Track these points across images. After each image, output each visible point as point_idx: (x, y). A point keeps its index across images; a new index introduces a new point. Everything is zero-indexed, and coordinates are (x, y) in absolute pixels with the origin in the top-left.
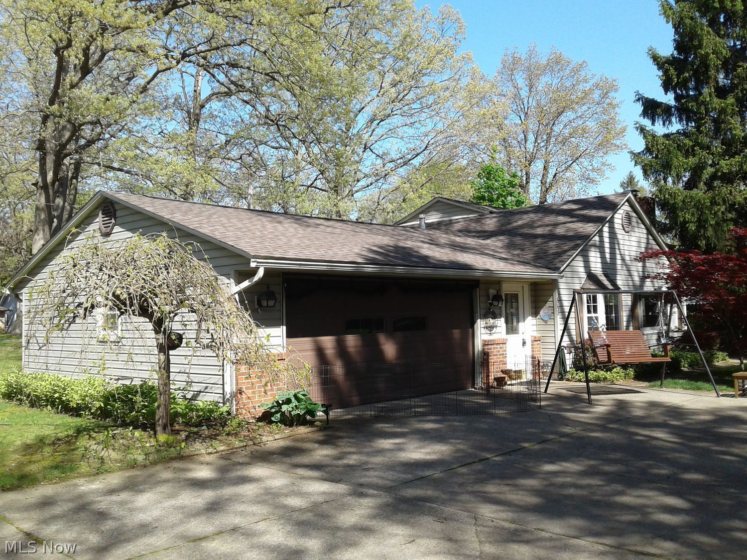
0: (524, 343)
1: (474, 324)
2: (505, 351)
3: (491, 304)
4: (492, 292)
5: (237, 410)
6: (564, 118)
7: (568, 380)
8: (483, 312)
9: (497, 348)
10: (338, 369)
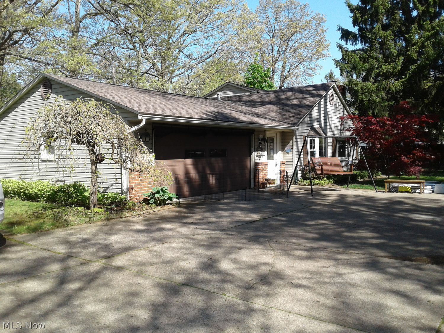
0: (276, 165)
1: (251, 155)
2: (267, 169)
3: (260, 143)
4: (261, 136)
5: (130, 197)
6: (294, 38)
7: (299, 185)
8: (256, 147)
9: (263, 167)
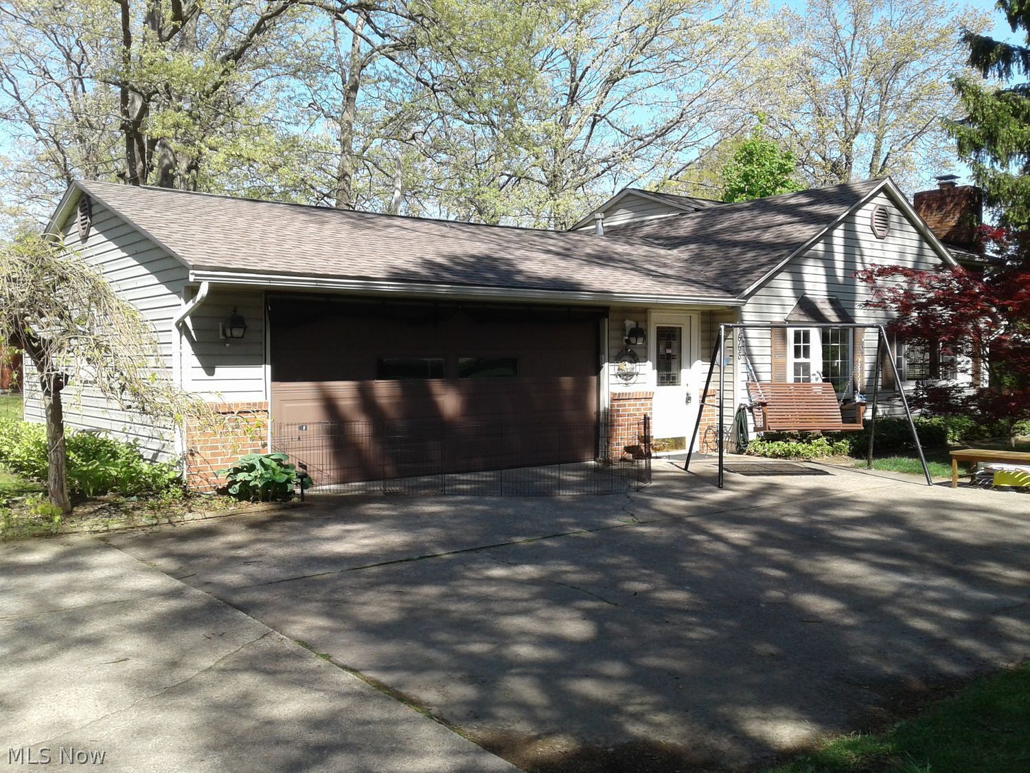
0: (688, 399)
1: (600, 370)
2: (651, 409)
3: (628, 342)
4: (629, 324)
5: (188, 476)
6: (903, 72)
7: (750, 453)
8: (614, 352)
9: (636, 405)
10: (361, 428)
